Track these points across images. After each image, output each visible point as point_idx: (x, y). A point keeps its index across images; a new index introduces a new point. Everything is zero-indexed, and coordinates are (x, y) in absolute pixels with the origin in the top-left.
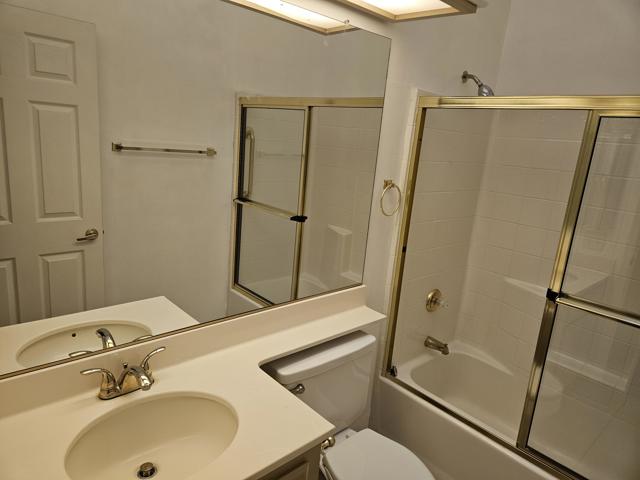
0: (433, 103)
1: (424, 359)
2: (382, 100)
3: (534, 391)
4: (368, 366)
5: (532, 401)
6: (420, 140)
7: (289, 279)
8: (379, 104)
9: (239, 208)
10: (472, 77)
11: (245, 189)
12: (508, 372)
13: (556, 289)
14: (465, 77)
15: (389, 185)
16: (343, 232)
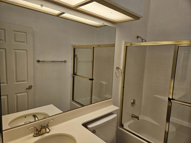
0: (129, 45)
1: (132, 121)
2: (115, 44)
3: (167, 131)
4: (115, 124)
5: (167, 134)
6: (126, 55)
7: (89, 98)
8: (113, 45)
9: (74, 77)
10: (140, 37)
11: (75, 71)
12: (158, 124)
13: (171, 98)
14: (138, 37)
15: (118, 68)
16: (104, 83)
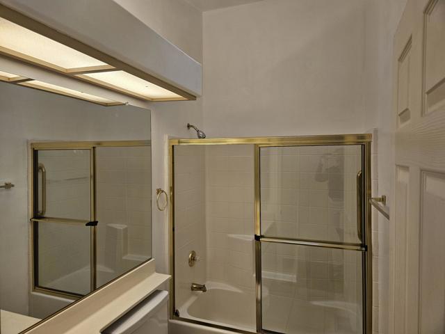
0: (175, 143)
1: (193, 299)
2: (151, 141)
4: (165, 314)
5: (259, 303)
6: (173, 163)
8: (149, 143)
9: (36, 226)
10: (192, 126)
12: (240, 291)
13: (259, 235)
14: (189, 126)
15: (159, 191)
16: (119, 227)
